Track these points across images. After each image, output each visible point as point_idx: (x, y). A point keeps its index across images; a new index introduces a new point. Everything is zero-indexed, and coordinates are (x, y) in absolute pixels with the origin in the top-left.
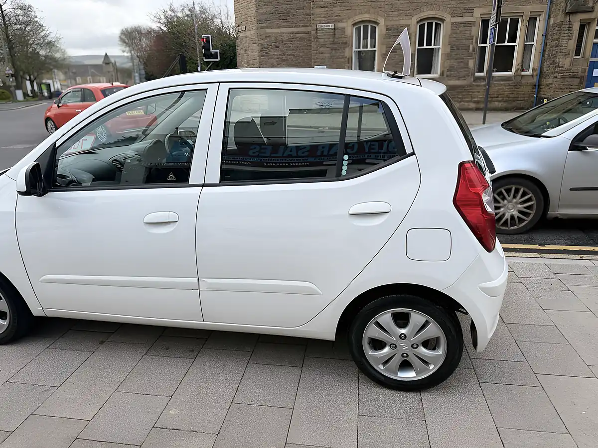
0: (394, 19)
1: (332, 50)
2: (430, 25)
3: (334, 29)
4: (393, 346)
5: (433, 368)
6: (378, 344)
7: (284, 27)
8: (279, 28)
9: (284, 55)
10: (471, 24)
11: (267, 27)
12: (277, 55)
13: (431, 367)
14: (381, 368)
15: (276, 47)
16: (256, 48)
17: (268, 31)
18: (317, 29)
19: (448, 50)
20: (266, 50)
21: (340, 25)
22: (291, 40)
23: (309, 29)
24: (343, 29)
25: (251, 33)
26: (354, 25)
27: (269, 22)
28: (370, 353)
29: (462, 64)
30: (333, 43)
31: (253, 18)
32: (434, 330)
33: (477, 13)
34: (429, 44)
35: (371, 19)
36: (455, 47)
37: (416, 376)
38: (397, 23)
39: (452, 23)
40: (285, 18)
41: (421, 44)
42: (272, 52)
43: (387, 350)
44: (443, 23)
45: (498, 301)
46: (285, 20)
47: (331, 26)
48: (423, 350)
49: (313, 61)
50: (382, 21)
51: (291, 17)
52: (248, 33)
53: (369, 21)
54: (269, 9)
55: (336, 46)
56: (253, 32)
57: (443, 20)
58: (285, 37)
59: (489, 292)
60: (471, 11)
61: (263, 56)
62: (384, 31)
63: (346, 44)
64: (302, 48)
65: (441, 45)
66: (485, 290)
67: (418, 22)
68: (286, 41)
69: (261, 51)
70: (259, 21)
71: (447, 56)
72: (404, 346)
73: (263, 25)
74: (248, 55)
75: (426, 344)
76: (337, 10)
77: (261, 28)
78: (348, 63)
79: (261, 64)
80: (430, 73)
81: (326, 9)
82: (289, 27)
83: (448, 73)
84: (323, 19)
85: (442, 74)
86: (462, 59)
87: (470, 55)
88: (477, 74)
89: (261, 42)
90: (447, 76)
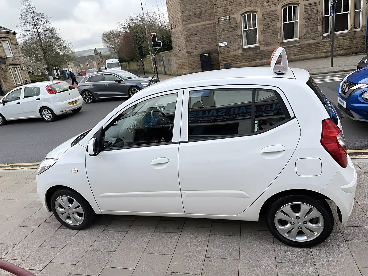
0: (267, 7)
1: (229, 32)
2: (290, 8)
3: (230, 19)
4: (293, 223)
5: (316, 235)
6: (283, 223)
7: (199, 22)
8: (196, 23)
9: (200, 39)
10: (317, 4)
11: (189, 24)
12: (196, 40)
13: (316, 234)
14: (286, 235)
15: (195, 35)
16: (183, 37)
17: (189, 26)
18: (219, 21)
19: (303, 22)
20: (189, 38)
21: (233, 16)
22: (204, 29)
23: (214, 21)
24: (235, 18)
25: (180, 28)
26: (241, 15)
27: (189, 20)
28: (279, 227)
29: (313, 30)
30: (230, 27)
31: (180, 19)
32: (315, 213)
34: (291, 19)
35: (252, 10)
36: (307, 19)
37: (307, 239)
38: (269, 10)
39: (305, 5)
40: (199, 16)
41: (285, 20)
42: (193, 38)
43: (289, 225)
44: (299, 5)
45: (353, 195)
46: (199, 18)
47: (228, 17)
48: (310, 225)
49: (218, 40)
50: (259, 11)
51: (202, 15)
52: (178, 29)
53: (251, 11)
54: (189, 13)
55: (231, 29)
56: (180, 27)
57: (298, 4)
58: (200, 28)
59: (347, 191)
61: (188, 41)
62: (261, 16)
63: (238, 27)
64: (211, 33)
65: (298, 20)
66: (344, 190)
67: (282, 7)
68: (200, 30)
69: (186, 38)
70: (184, 21)
71: (303, 26)
72: (299, 223)
73: (186, 23)
74: (178, 42)
75: (311, 221)
76: (230, 8)
77: (185, 25)
78: (240, 38)
79: (187, 46)
80: (293, 38)
81: (224, 8)
82: (202, 21)
83: (305, 36)
84: (222, 14)
85: (301, 37)
86: (314, 26)
87: (318, 23)
88: (324, 35)
89: (185, 33)
90: (304, 38)
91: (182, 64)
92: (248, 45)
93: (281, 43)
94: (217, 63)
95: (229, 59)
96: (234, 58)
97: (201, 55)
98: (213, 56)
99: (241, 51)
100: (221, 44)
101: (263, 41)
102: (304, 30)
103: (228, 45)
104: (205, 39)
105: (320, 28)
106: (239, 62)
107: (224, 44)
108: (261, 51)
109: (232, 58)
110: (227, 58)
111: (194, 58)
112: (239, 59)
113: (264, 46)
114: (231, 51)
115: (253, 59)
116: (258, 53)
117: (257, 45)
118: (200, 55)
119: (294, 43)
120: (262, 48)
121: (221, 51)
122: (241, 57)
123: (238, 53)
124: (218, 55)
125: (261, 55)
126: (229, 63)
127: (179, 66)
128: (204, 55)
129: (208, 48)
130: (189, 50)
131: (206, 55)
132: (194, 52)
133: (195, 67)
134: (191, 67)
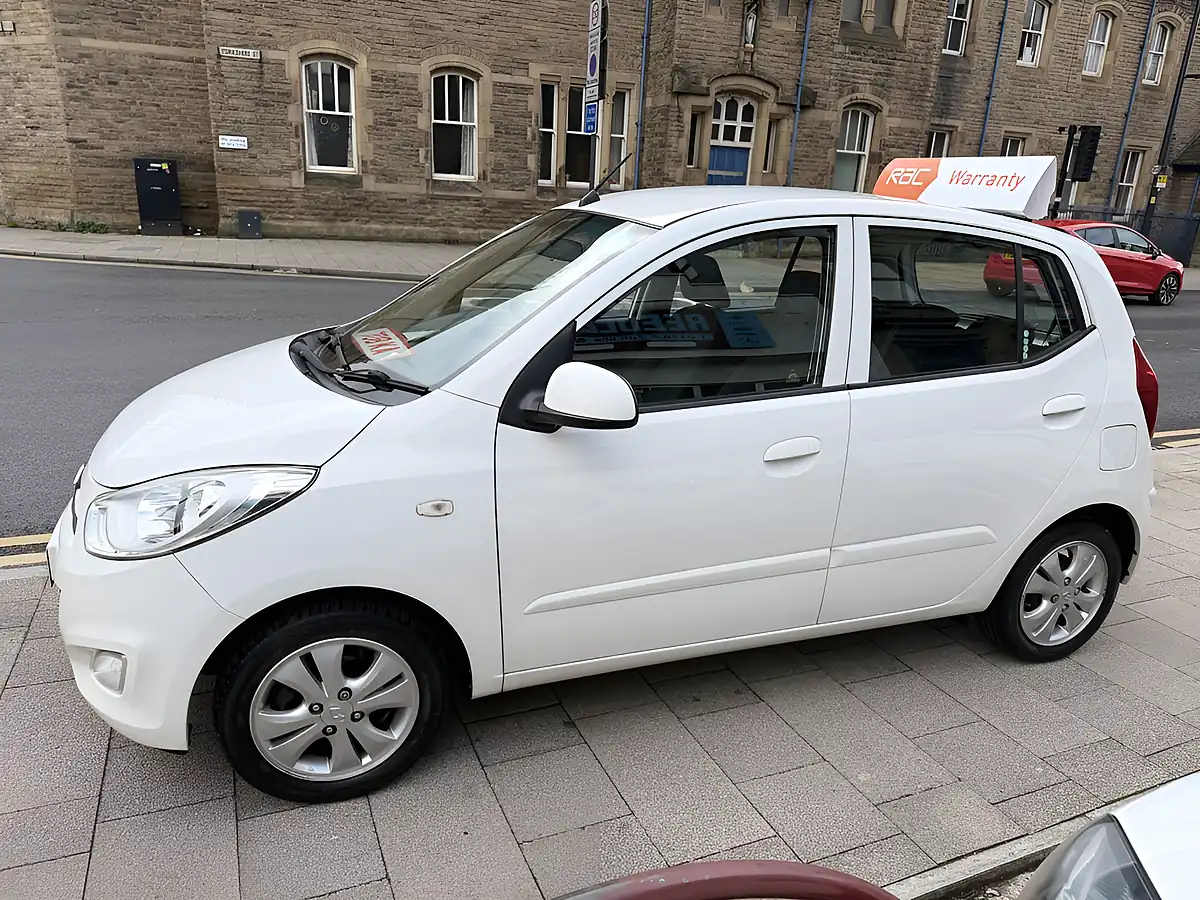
0: (386, 58)
1: (257, 104)
2: (453, 80)
3: (260, 61)
7: (129, 39)
8: (116, 39)
9: (134, 103)
10: (526, 90)
11: (82, 34)
12: (113, 101)
15: (110, 83)
16: (53, 78)
17: (86, 42)
18: (219, 56)
19: (491, 133)
20: (83, 87)
21: (271, 55)
22: (150, 71)
23: (194, 53)
24: (280, 64)
25: (37, 39)
26: (303, 59)
27: (87, 22)
29: (516, 163)
30: (260, 90)
33: (536, 71)
34: (454, 116)
35: (340, 53)
36: (503, 130)
38: (390, 68)
39: (495, 84)
40: (129, 17)
41: (439, 114)
42: (101, 93)
44: (478, 81)
46: (131, 25)
47: (253, 54)
49: (213, 123)
50: (363, 62)
51: (144, 18)
52: (24, 40)
53: (336, 57)
55: (266, 97)
56: (41, 38)
57: (478, 76)
58: (135, 61)
60: (524, 66)
61: (75, 99)
62: (368, 82)
63: (288, 97)
64: (178, 91)
65: (475, 119)
67: (432, 72)
68: (134, 71)
69: (69, 86)
71: (490, 145)
73: (73, 27)
76: (263, 22)
77: (66, 33)
78: (297, 136)
79: (69, 118)
80: (459, 173)
81: (239, 16)
82: (142, 41)
83: (494, 176)
84: (233, 36)
85: (483, 176)
86: (516, 152)
87: (528, 146)
88: (542, 182)
89: (67, 66)
90: (493, 181)
91: (41, 181)
92: (319, 165)
93: (428, 180)
94: (200, 204)
95: (255, 198)
96: (273, 199)
97: (141, 164)
98: (185, 174)
99: (297, 180)
100: (226, 142)
101: (373, 162)
102: (491, 157)
103: (254, 152)
104: (155, 109)
105: (532, 161)
106: (291, 217)
107: (240, 143)
108: (366, 192)
109: (266, 198)
110: (249, 194)
111: (107, 170)
112: (292, 205)
113: (377, 181)
114: (264, 173)
115: (340, 215)
116: (356, 199)
117: (352, 169)
118: (137, 161)
119: (465, 190)
120: (369, 184)
121: (226, 165)
122: (297, 198)
123: (287, 184)
124: (214, 179)
125: (368, 207)
126: (257, 213)
127: (18, 188)
128: (152, 165)
129: (165, 142)
130: (82, 137)
131: (159, 165)
132: (103, 148)
133: (108, 204)
134: (89, 200)
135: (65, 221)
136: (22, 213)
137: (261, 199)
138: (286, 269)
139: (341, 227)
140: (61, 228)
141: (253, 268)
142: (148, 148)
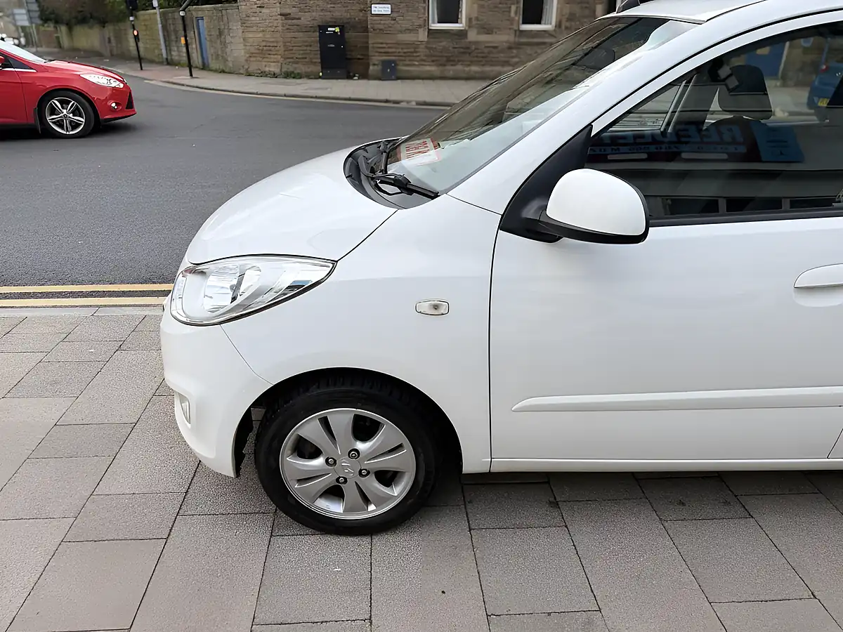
29: (586, 12)
78: (424, 1)
80: (539, 23)
83: (567, 24)
85: (559, 25)
86: (587, 3)
90: (567, 28)
91: (264, 44)
92: (439, 22)
93: (516, 31)
94: (359, 57)
95: (393, 50)
96: (405, 50)
97: (322, 28)
98: (351, 35)
99: (422, 36)
100: (378, 9)
101: (477, 19)
102: (567, 10)
103: (395, 15)
105: (601, 10)
106: (417, 63)
107: (385, 9)
108: (470, 42)
109: (400, 50)
110: (389, 48)
111: (301, 34)
112: (418, 54)
113: (479, 33)
114: (401, 32)
115: (450, 61)
116: (462, 48)
117: (461, 25)
118: (320, 27)
119: (543, 37)
120: (473, 36)
121: (376, 27)
122: (422, 50)
123: (415, 39)
124: (367, 37)
125: (470, 54)
126: (394, 62)
127: (253, 50)
128: (329, 29)
129: (339, 13)
130: (287, 11)
131: (333, 29)
132: (300, 19)
133: (303, 58)
134: (292, 56)
135: (277, 71)
136: (253, 67)
137: (398, 51)
138: (408, 102)
139: (451, 70)
140: (275, 76)
141: (387, 101)
142: (328, 16)
